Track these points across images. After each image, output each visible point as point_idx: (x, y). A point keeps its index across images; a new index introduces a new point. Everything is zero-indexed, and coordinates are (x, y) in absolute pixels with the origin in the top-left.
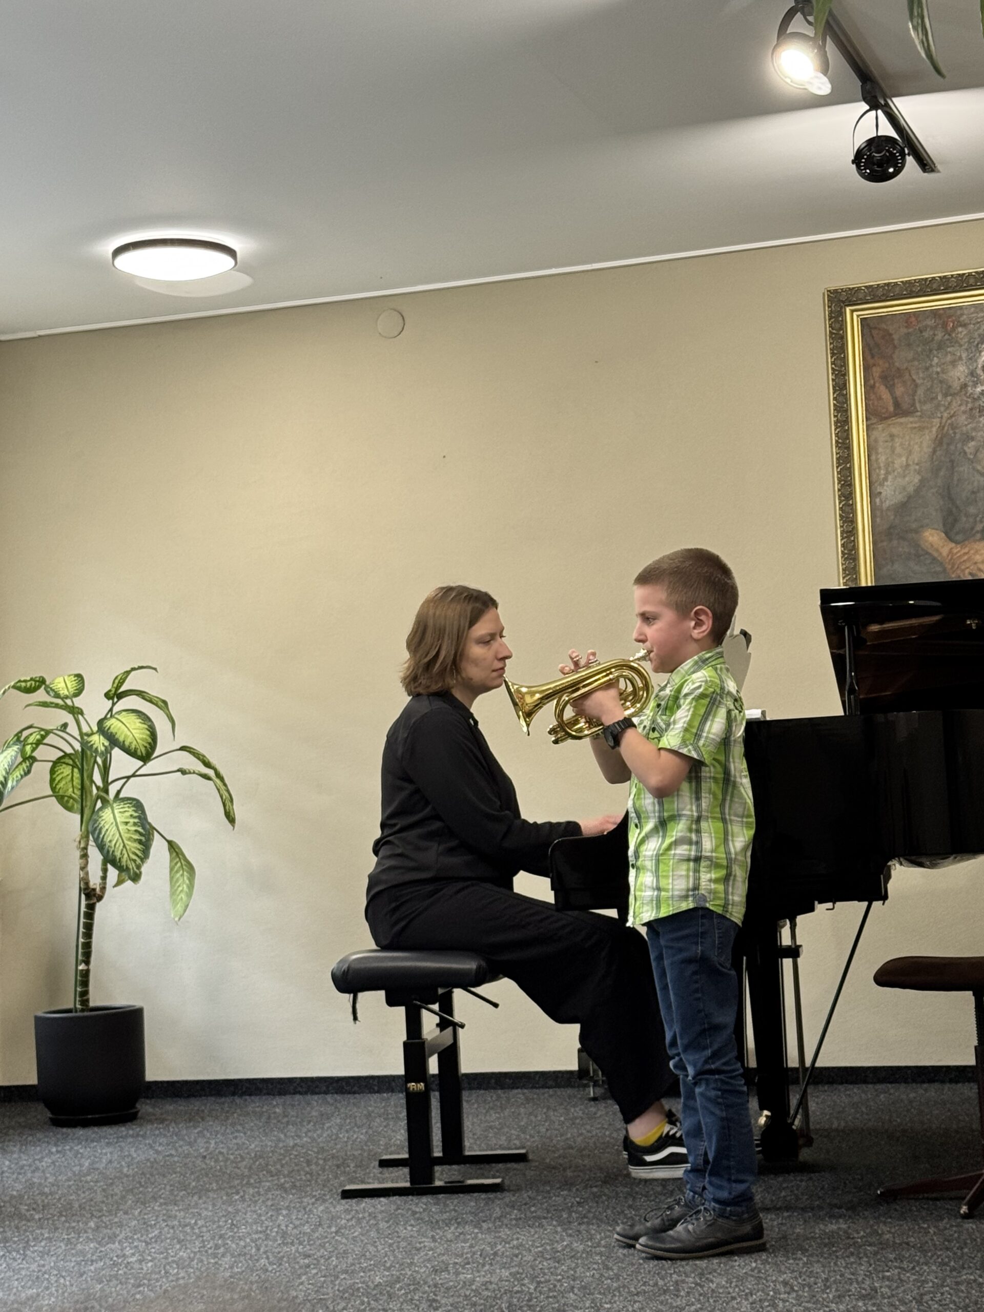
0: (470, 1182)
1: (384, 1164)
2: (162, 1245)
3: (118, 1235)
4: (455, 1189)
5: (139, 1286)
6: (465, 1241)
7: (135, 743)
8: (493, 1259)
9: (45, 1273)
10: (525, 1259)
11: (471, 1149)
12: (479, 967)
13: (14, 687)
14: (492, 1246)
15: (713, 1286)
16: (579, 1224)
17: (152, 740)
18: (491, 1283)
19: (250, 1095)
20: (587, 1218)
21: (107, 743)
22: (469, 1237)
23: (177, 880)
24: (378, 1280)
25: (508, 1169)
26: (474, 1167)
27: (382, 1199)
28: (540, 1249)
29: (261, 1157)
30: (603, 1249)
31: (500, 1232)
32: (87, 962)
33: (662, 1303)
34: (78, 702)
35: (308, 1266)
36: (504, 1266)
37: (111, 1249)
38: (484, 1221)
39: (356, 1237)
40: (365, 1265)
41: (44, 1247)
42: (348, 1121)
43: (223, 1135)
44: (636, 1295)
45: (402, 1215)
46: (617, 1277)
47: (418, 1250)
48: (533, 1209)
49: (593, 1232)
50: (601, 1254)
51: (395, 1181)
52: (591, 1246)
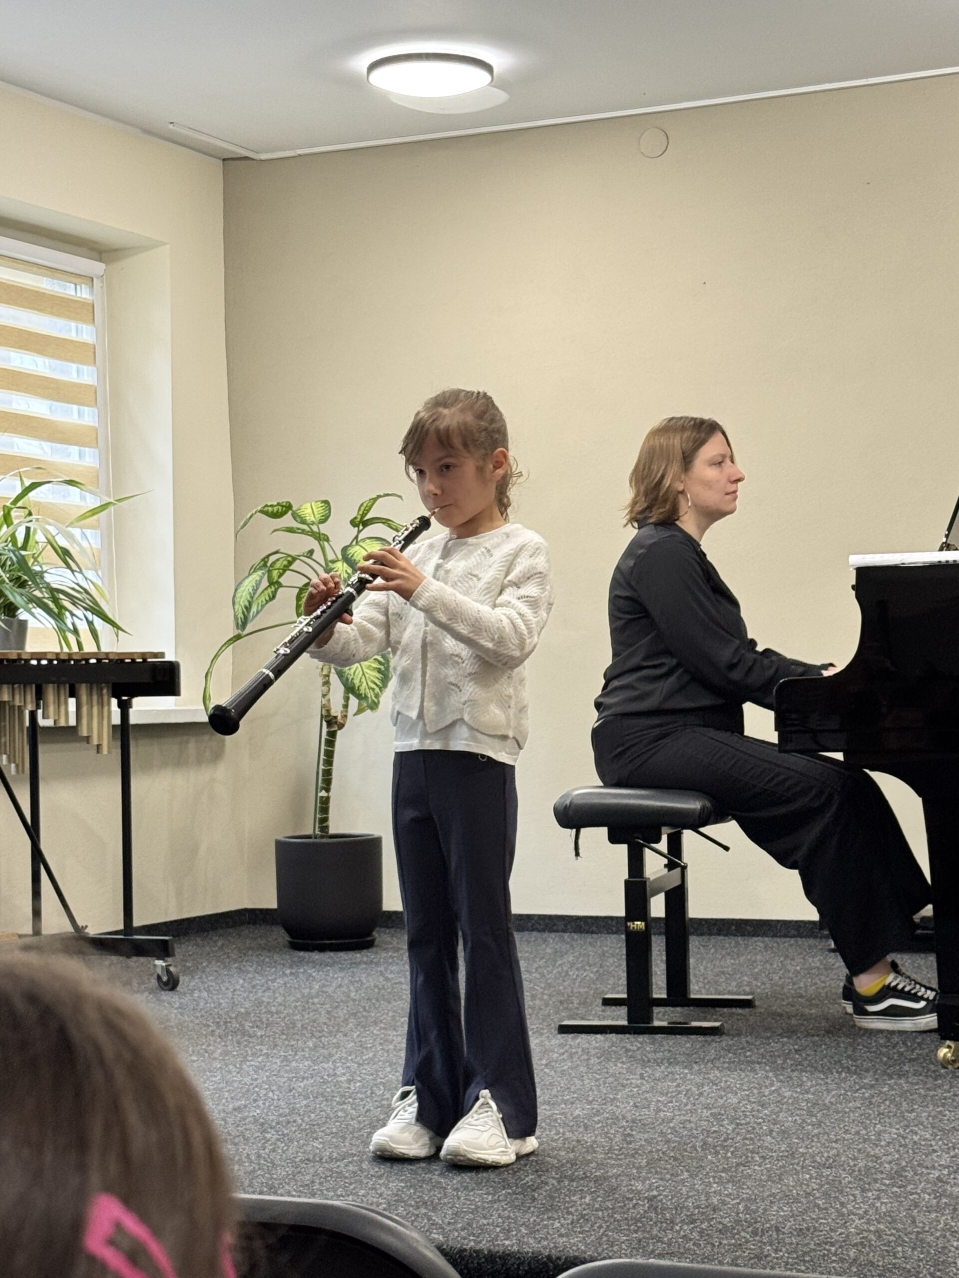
0: (695, 1024)
1: (607, 1002)
2: (374, 1067)
3: (333, 1056)
4: (671, 1030)
5: (344, 1103)
6: (673, 1081)
8: (697, 1099)
9: (256, 1086)
10: (729, 1101)
11: (699, 992)
12: (703, 808)
13: (261, 511)
14: (700, 1086)
15: (916, 1138)
16: (793, 1071)
18: (690, 1122)
20: (802, 1065)
21: (350, 571)
22: (678, 1076)
24: (577, 1112)
25: (731, 1015)
26: (696, 1009)
27: (599, 1036)
28: (747, 1093)
30: (810, 1096)
31: (710, 1074)
32: (328, 790)
33: (859, 1151)
34: (324, 529)
36: (707, 1107)
37: (323, 1068)
38: (696, 1063)
39: (565, 1071)
40: (568, 1097)
41: (260, 1063)
42: (581, 959)
44: (835, 1142)
45: (615, 1052)
46: (819, 1124)
47: (624, 1086)
48: (748, 1053)
49: (805, 1079)
50: (807, 1101)
51: (613, 1019)
52: (800, 1093)
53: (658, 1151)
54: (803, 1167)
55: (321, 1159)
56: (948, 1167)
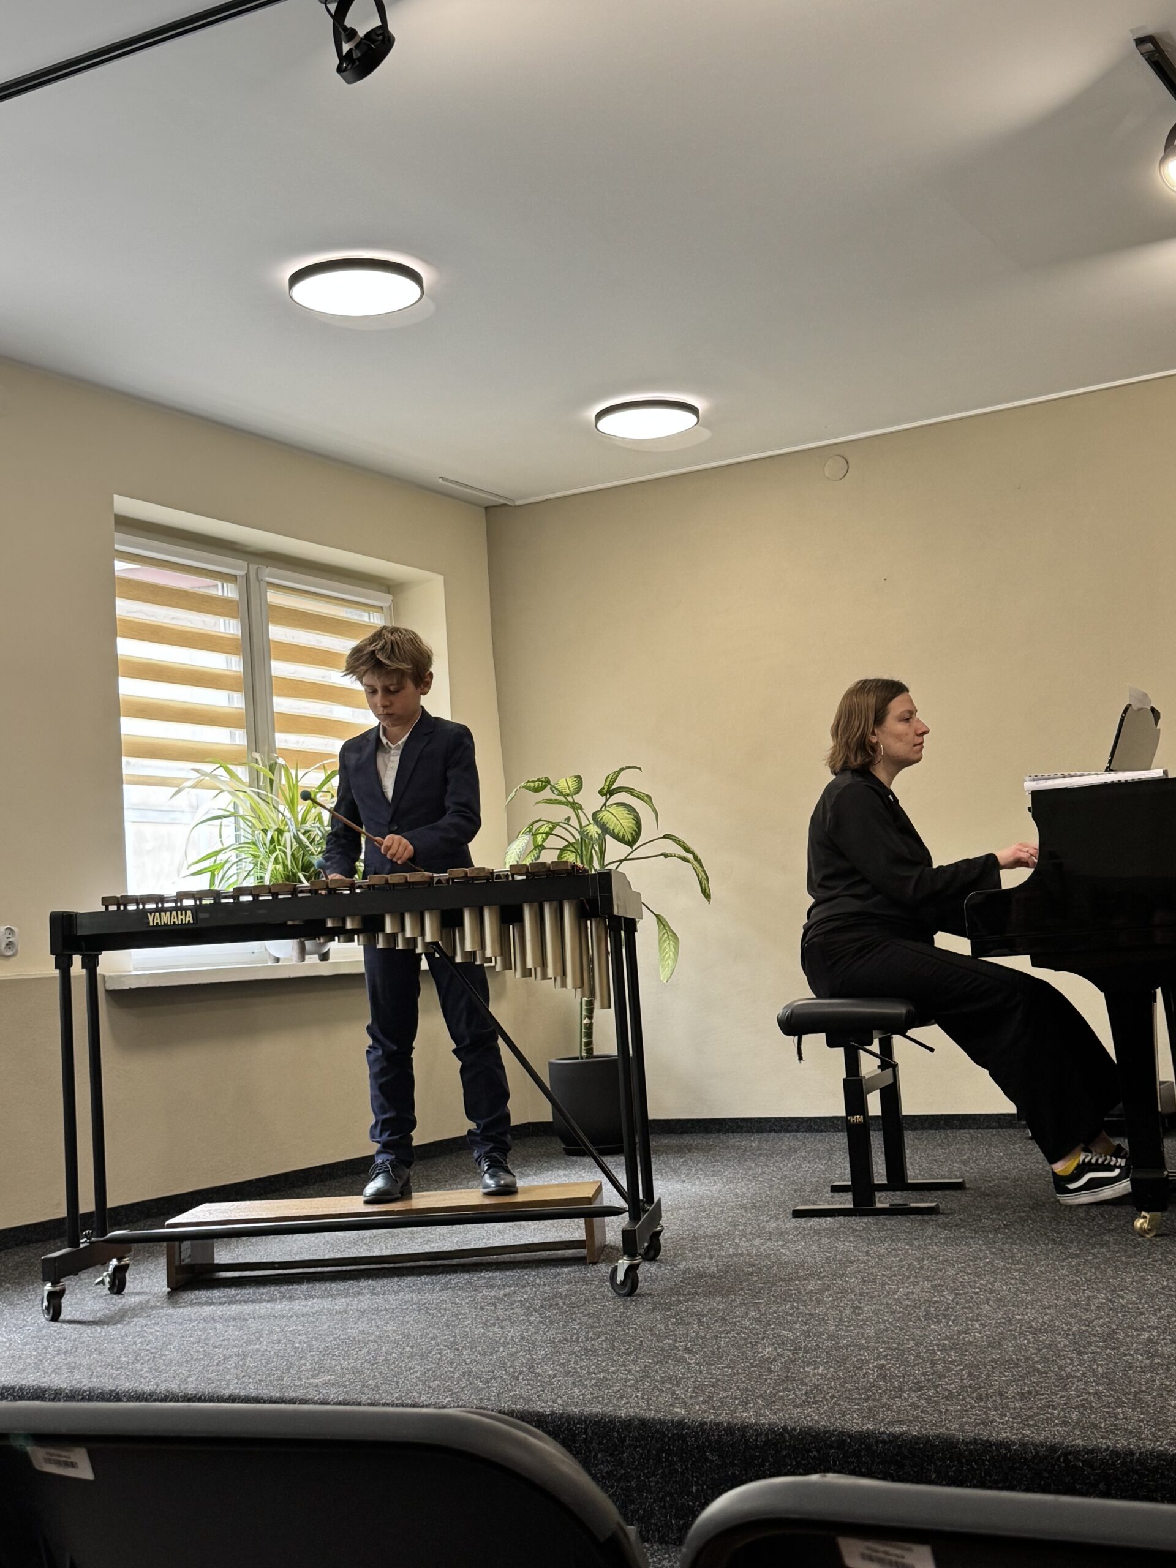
0: (913, 1205)
1: (835, 1189)
4: (895, 1211)
6: (895, 1256)
7: (623, 830)
8: (919, 1272)
11: (915, 1177)
12: (908, 1012)
13: (525, 787)
14: (920, 1260)
15: (1123, 1302)
16: (1003, 1244)
17: (637, 828)
18: (913, 1293)
19: (733, 1132)
20: (1012, 1238)
21: (600, 831)
22: (900, 1252)
23: (665, 948)
24: (810, 1287)
25: (945, 1196)
26: (914, 1193)
27: (828, 1219)
28: (963, 1265)
29: (732, 1182)
30: (1022, 1266)
31: (928, 1249)
32: (590, 1017)
33: (1071, 1316)
34: (577, 798)
35: (752, 1274)
36: (927, 1279)
38: (915, 1239)
39: (798, 1250)
40: (802, 1274)
42: (812, 1153)
43: (704, 1164)
44: (1048, 1308)
45: (843, 1232)
46: (1032, 1292)
47: (852, 1262)
48: (962, 1230)
49: (1015, 1251)
50: (1019, 1271)
51: (841, 1204)
52: (1011, 1264)
53: (884, 1321)
54: (1020, 1333)
55: (577, 1339)
56: (1156, 1328)
